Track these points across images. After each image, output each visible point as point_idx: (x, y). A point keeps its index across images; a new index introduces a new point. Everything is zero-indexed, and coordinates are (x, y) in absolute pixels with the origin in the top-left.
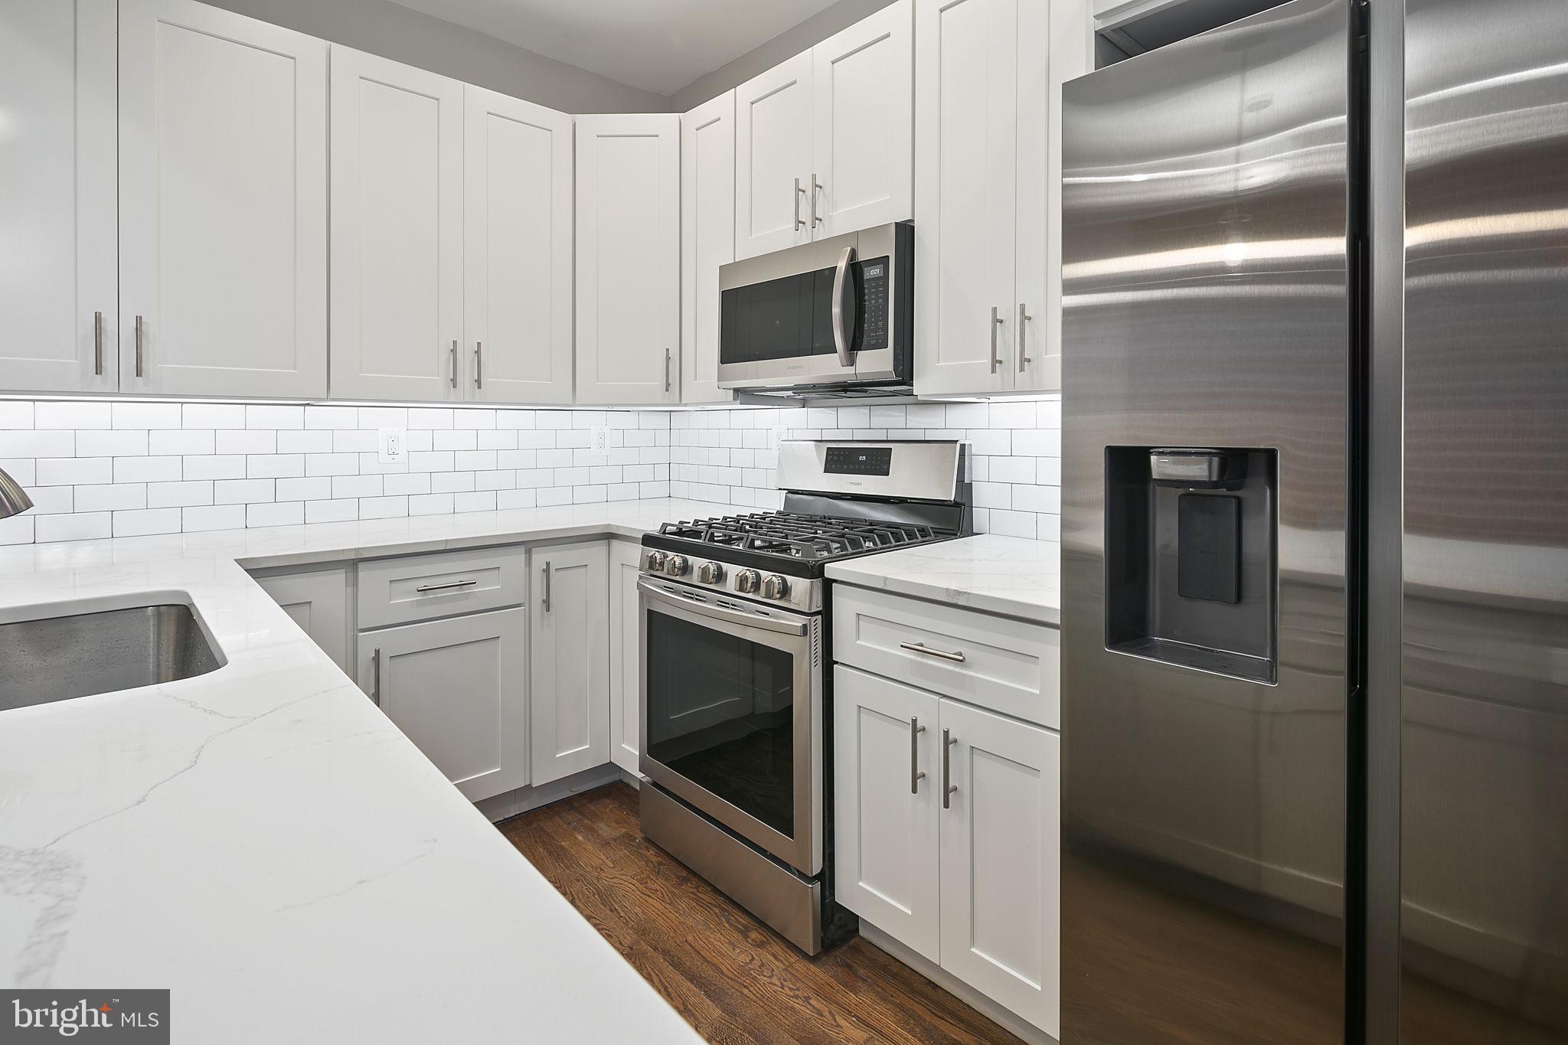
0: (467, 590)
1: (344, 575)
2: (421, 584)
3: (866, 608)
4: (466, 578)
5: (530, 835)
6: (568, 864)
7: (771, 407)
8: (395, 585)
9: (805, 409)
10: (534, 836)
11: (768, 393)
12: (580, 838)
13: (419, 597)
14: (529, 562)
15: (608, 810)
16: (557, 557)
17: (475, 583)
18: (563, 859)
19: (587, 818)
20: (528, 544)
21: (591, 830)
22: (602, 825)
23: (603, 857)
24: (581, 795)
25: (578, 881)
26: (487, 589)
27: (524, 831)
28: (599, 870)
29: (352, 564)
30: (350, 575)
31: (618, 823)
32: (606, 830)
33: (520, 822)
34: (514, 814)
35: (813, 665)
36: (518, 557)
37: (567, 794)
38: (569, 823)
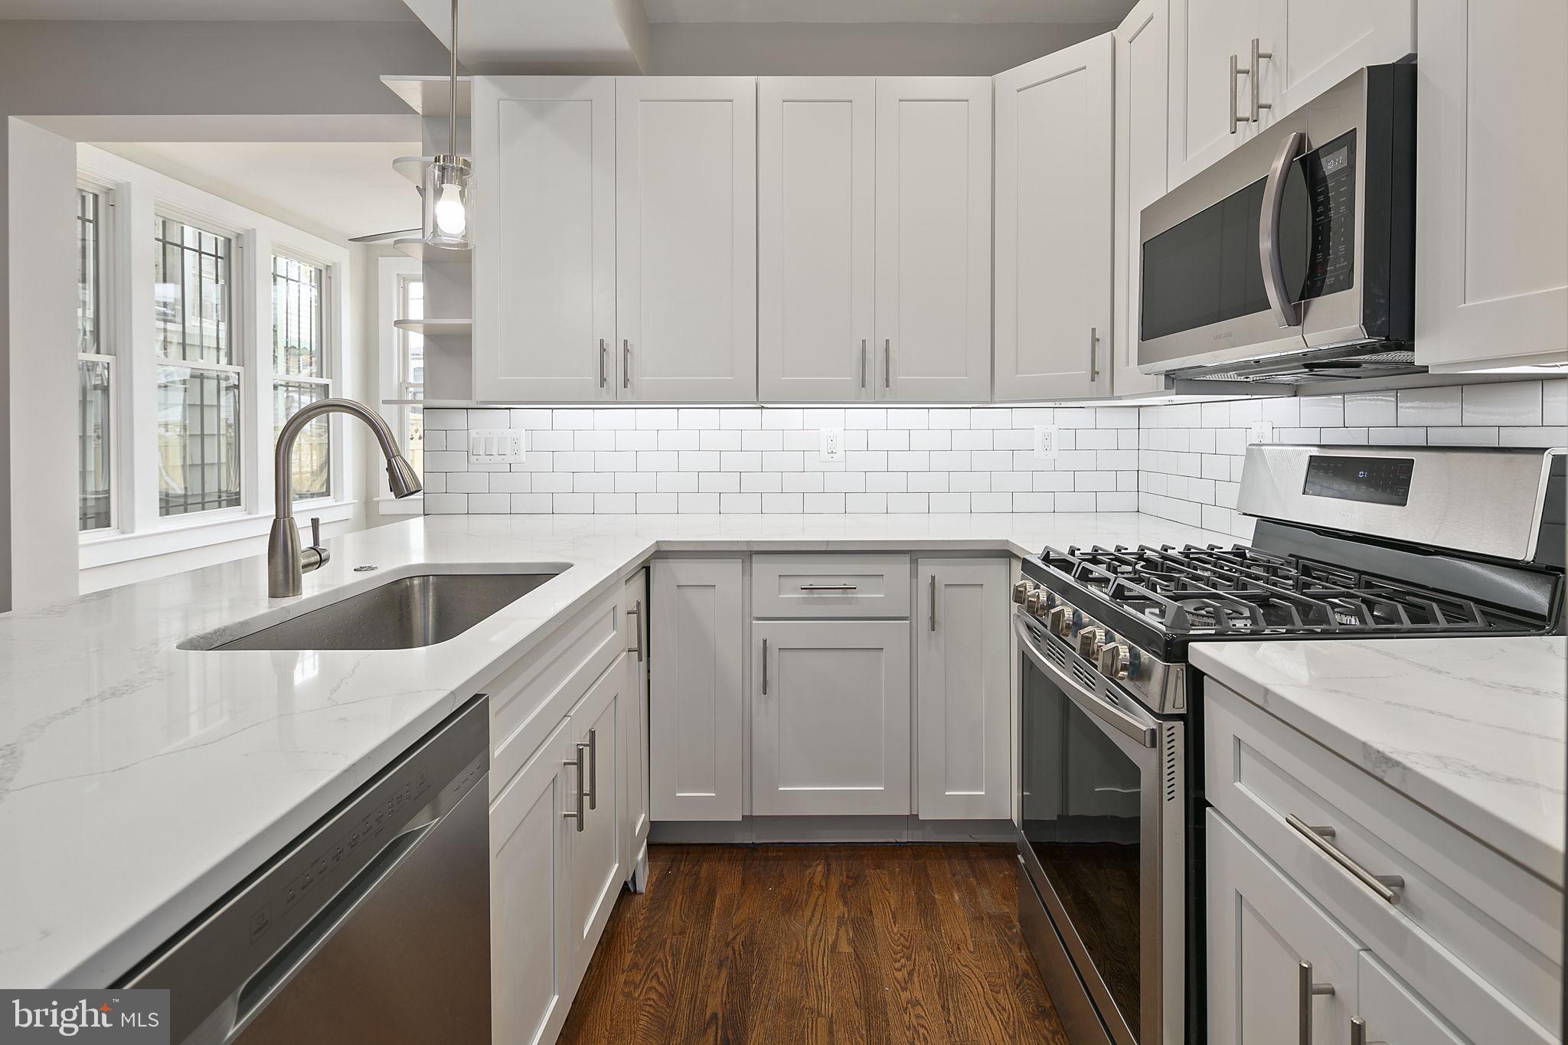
0: (850, 595)
1: (741, 565)
2: (807, 582)
3: (1251, 736)
4: (850, 582)
5: (911, 870)
6: (930, 924)
7: (1249, 397)
8: (783, 580)
9: (1298, 398)
10: (914, 873)
11: (1208, 377)
12: (957, 898)
13: (804, 595)
14: (914, 574)
15: (1002, 875)
16: (945, 572)
17: (855, 588)
18: (927, 914)
19: (976, 877)
20: (914, 554)
21: (972, 892)
22: (985, 891)
23: (968, 934)
24: (982, 845)
25: (929, 949)
26: (870, 596)
27: (908, 864)
28: (956, 947)
29: (748, 554)
30: (747, 565)
31: (1004, 897)
32: (988, 900)
33: (910, 852)
34: (906, 841)
35: (1166, 797)
36: (902, 567)
37: (964, 838)
38: (954, 875)
